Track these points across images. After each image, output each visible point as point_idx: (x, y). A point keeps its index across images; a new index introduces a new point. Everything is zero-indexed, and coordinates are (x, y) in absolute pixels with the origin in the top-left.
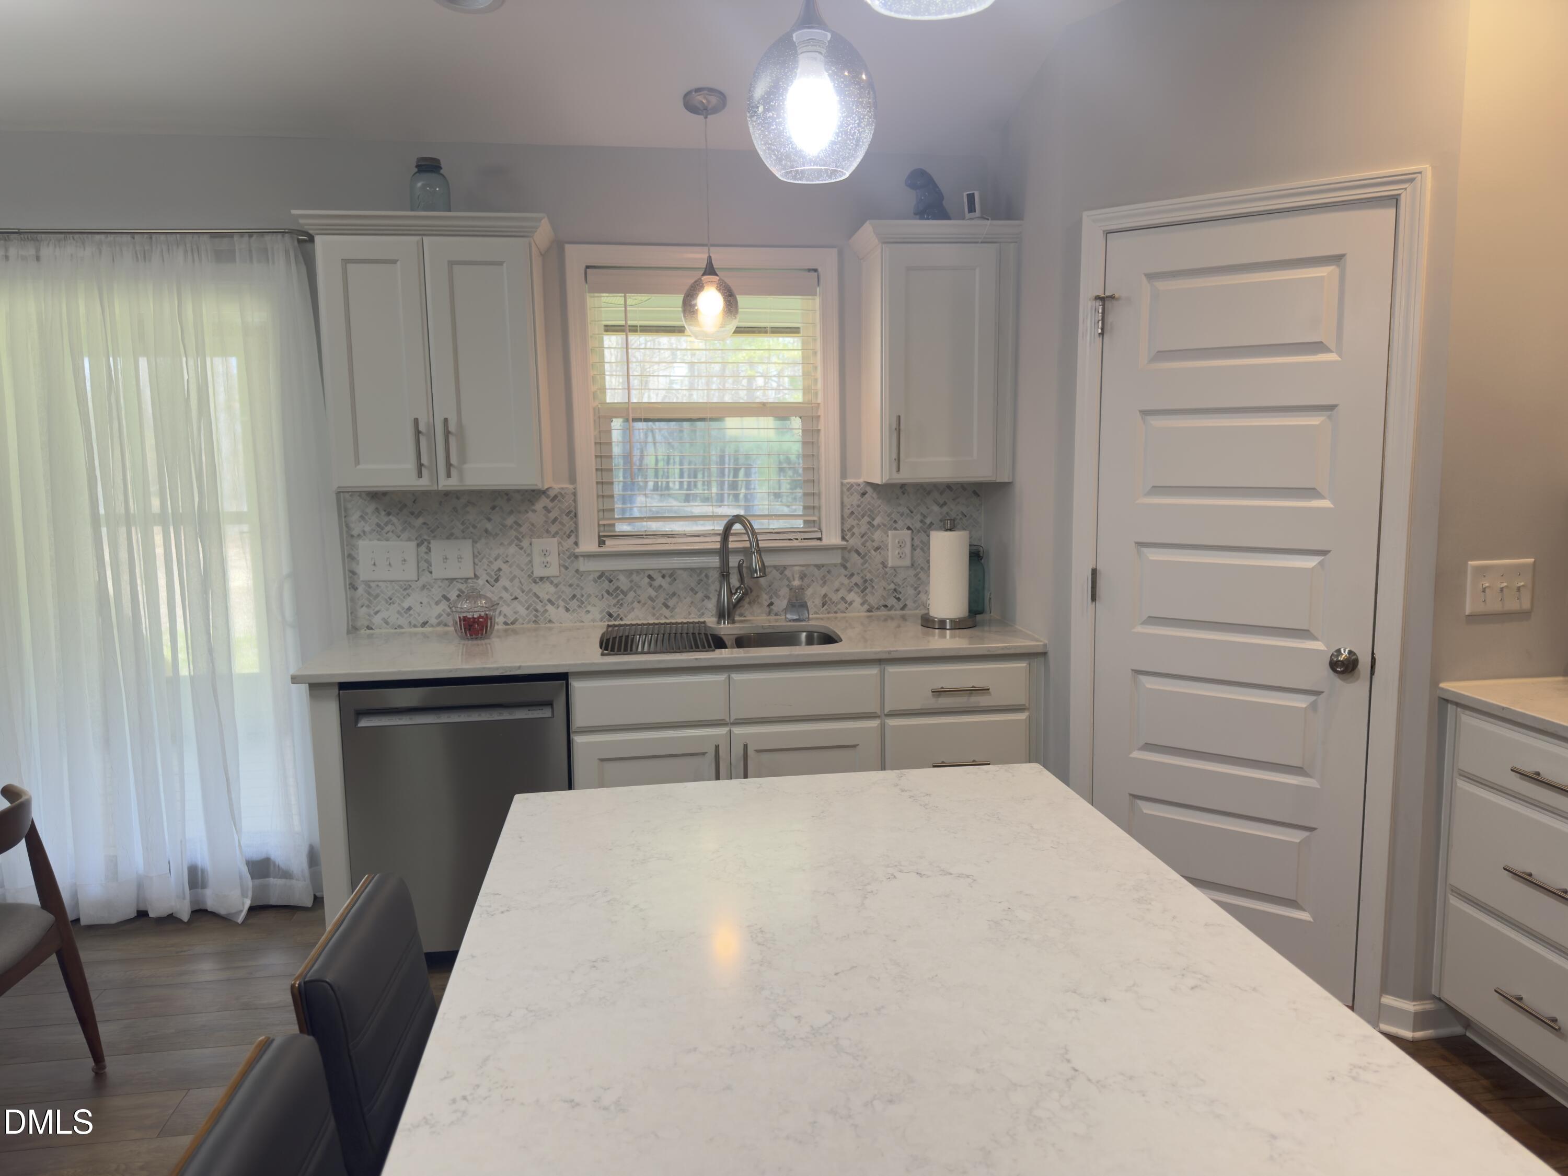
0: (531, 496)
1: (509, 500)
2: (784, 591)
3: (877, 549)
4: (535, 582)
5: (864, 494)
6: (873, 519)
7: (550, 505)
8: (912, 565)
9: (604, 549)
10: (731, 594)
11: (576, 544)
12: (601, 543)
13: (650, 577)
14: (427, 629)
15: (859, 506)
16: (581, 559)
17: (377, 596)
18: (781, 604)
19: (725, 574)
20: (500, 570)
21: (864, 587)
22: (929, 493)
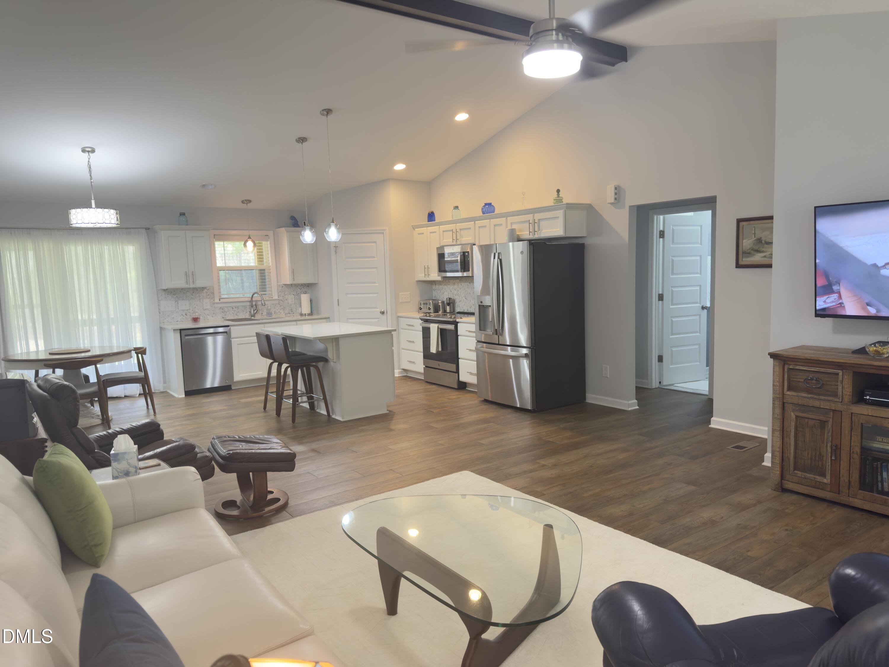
0: (203, 288)
1: (197, 290)
2: (265, 311)
3: (286, 300)
4: (204, 310)
5: (283, 287)
6: (285, 293)
7: (207, 291)
8: (295, 303)
9: (220, 302)
10: (254, 311)
11: (214, 300)
12: (220, 300)
13: (232, 308)
14: (178, 323)
15: (281, 290)
16: (215, 304)
17: (165, 315)
18: (265, 313)
19: (252, 306)
20: (195, 307)
21: (284, 309)
22: (298, 286)
